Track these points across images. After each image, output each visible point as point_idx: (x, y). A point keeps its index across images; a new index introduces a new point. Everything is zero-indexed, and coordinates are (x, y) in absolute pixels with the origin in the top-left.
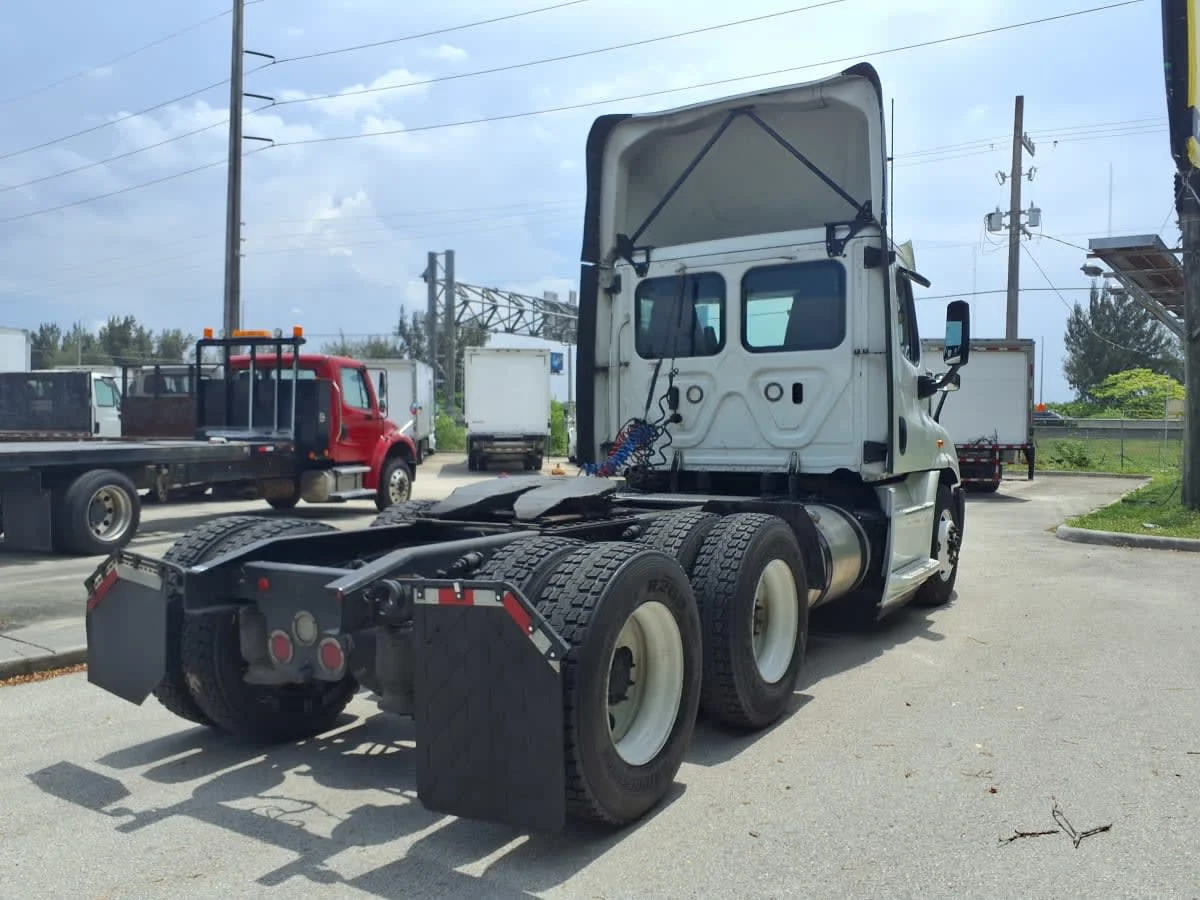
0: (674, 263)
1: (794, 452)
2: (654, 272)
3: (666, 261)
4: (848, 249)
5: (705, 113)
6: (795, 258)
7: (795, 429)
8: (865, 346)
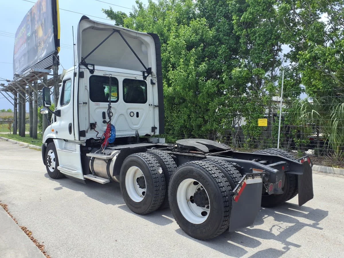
1: (137, 131)
2: (96, 73)
4: (147, 78)
7: (137, 124)
8: (151, 104)
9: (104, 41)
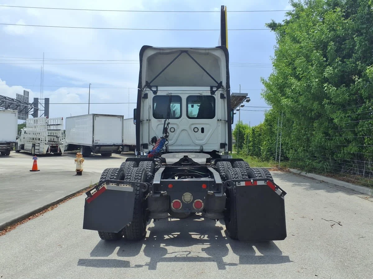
0: (166, 92)
1: (202, 146)
2: (159, 94)
3: (163, 91)
4: (216, 93)
5: (174, 50)
6: (202, 94)
7: (202, 140)
8: (221, 119)
9: (171, 63)
